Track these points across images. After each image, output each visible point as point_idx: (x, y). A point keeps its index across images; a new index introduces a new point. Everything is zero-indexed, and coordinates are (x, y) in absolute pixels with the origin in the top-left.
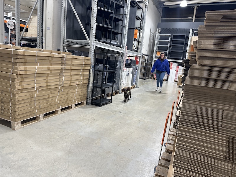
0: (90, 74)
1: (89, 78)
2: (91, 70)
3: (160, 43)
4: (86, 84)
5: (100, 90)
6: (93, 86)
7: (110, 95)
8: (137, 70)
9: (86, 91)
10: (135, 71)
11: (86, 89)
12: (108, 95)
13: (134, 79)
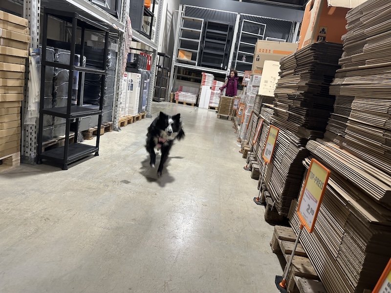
0: (27, 72)
1: (26, 84)
2: (32, 60)
3: (185, 34)
4: (16, 105)
5: (63, 121)
6: (42, 111)
7: (91, 134)
8: (148, 80)
9: (17, 123)
10: (145, 81)
11: (16, 117)
12: (86, 135)
13: (144, 99)
